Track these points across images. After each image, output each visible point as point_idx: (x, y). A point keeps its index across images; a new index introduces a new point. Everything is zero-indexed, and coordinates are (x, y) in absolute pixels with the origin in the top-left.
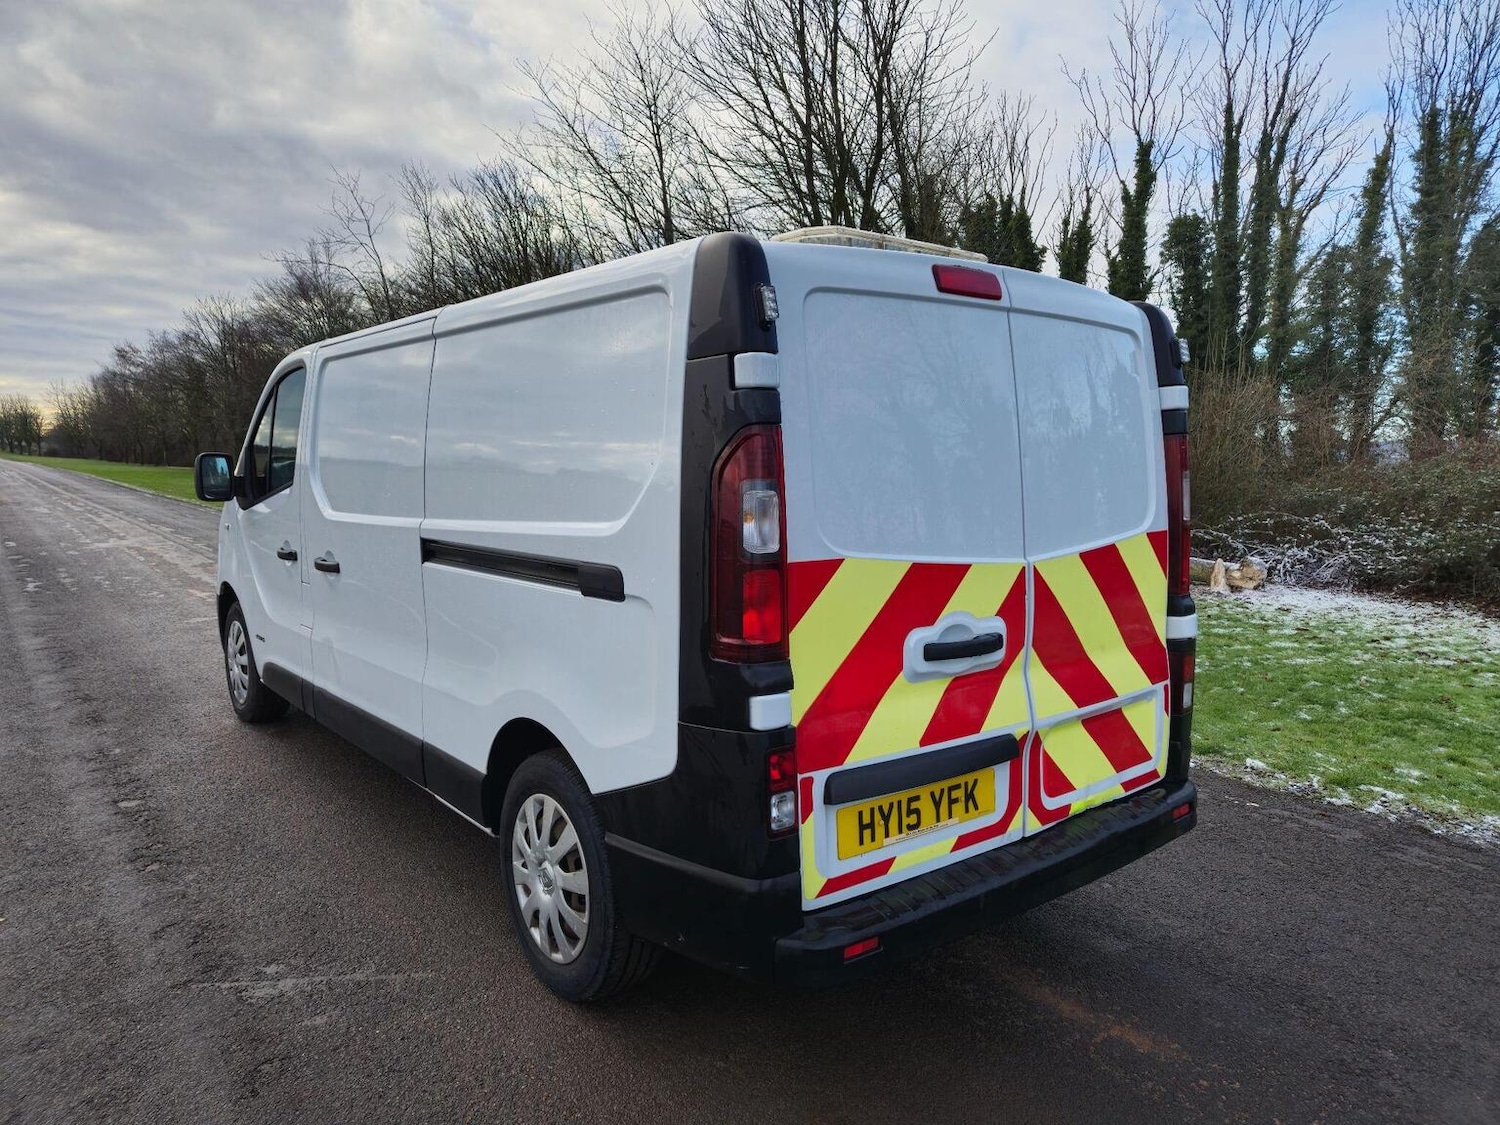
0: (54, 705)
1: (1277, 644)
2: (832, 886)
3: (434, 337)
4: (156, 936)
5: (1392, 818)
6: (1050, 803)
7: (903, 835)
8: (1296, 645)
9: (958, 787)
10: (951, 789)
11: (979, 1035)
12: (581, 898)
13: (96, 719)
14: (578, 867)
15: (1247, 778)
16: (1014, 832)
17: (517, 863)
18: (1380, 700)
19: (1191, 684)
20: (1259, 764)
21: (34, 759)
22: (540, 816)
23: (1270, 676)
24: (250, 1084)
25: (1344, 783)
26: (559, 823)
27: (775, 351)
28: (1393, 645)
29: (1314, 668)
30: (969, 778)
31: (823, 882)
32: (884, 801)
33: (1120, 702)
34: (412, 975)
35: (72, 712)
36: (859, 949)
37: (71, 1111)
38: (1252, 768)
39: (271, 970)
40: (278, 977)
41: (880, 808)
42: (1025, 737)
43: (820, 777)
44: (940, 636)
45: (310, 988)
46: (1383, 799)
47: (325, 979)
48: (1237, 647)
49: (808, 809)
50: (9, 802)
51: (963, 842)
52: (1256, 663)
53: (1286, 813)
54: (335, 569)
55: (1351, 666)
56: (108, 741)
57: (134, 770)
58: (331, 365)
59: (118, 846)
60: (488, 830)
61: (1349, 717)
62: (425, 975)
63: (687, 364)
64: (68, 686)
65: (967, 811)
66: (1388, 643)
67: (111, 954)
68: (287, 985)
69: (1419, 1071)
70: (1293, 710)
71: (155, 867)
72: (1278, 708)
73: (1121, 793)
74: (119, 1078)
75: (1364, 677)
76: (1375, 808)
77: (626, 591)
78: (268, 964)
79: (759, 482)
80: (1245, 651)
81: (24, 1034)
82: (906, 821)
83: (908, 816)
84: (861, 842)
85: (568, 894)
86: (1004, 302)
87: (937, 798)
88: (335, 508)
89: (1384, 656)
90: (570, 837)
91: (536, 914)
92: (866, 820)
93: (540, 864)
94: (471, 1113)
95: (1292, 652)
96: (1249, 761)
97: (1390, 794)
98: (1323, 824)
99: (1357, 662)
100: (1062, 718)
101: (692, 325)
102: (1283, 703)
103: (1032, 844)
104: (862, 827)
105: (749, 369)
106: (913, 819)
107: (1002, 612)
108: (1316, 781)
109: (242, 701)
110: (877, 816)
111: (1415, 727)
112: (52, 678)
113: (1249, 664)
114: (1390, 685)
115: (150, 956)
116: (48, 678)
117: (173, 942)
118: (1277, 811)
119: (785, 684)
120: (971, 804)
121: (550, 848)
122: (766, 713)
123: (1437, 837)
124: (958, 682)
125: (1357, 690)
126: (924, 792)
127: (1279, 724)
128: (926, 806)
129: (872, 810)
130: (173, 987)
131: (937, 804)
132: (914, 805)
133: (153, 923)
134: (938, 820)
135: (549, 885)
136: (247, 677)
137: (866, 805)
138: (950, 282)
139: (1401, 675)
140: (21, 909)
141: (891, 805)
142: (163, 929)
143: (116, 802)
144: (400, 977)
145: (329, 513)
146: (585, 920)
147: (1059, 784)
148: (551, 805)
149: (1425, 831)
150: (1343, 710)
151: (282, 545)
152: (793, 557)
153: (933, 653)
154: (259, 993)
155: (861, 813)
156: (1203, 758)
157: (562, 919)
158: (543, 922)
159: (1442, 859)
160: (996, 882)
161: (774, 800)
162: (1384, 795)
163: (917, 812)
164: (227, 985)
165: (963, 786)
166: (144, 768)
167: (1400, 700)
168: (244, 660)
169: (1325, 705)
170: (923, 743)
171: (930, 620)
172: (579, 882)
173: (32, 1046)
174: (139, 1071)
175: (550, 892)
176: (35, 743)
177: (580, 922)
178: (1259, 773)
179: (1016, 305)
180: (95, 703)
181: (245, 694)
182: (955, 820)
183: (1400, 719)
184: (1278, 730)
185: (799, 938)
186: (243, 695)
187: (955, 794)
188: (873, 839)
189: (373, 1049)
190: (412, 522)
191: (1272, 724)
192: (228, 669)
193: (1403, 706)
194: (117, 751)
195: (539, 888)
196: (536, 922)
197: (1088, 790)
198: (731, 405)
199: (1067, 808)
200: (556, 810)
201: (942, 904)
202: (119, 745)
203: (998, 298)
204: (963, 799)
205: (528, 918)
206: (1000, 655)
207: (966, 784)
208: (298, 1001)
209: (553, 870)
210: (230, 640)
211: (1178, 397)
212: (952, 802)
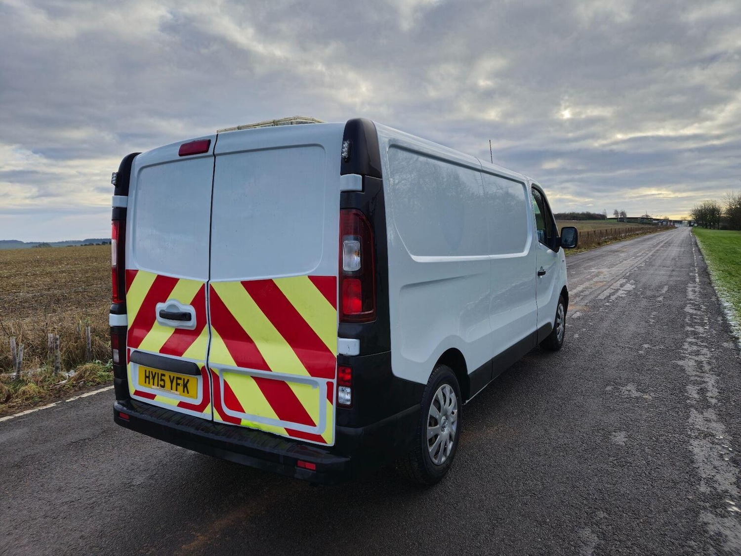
6: (228, 412)
7: (158, 388)
9: (180, 379)
10: (177, 378)
16: (207, 415)
30: (185, 377)
32: (153, 370)
41: (152, 372)
42: (204, 368)
43: (132, 350)
44: (167, 308)
49: (129, 360)
51: (182, 405)
65: (183, 392)
83: (161, 381)
86: (209, 153)
87: (172, 379)
92: (148, 375)
100: (228, 368)
104: (146, 377)
106: (162, 383)
107: (193, 303)
110: (151, 375)
120: (185, 389)
124: (177, 331)
126: (167, 374)
128: (167, 380)
129: (149, 372)
131: (172, 382)
132: (163, 378)
134: (171, 389)
137: (148, 369)
141: (155, 373)
152: (127, 268)
155: (146, 371)
163: (163, 380)
165: (182, 379)
171: (164, 301)
182: (178, 393)
187: (179, 381)
188: (148, 383)
197: (254, 418)
199: (239, 421)
203: (207, 151)
204: (181, 385)
206: (193, 324)
207: (184, 379)
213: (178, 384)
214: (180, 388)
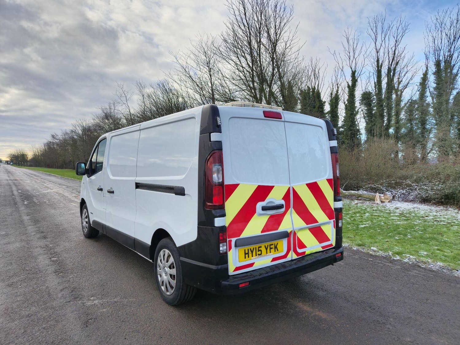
0: (33, 234)
1: (393, 218)
2: (237, 269)
3: (140, 130)
4: (61, 290)
5: (410, 263)
6: (300, 251)
7: (257, 257)
8: (399, 218)
9: (272, 245)
10: (270, 245)
11: (280, 314)
12: (174, 276)
13: (45, 237)
14: (174, 268)
15: (371, 253)
16: (289, 258)
17: (158, 269)
18: (421, 234)
19: (341, 220)
20: (375, 249)
21: (28, 248)
22: (164, 255)
23: (389, 227)
24: (86, 324)
25: (398, 254)
26: (169, 256)
27: (221, 133)
28: (428, 218)
29: (403, 225)
30: (275, 242)
31: (234, 268)
32: (252, 247)
33: (320, 224)
34: (130, 299)
35: (38, 236)
36: (243, 285)
37: (39, 330)
38: (373, 250)
39: (92, 298)
40: (94, 300)
41: (251, 249)
42: (291, 232)
43: (234, 240)
44: (266, 204)
45: (102, 302)
46: (409, 258)
47: (106, 300)
48: (380, 219)
49: (230, 248)
50: (21, 258)
51: (274, 260)
52: (385, 223)
53: (380, 262)
54: (113, 192)
55: (414, 224)
56: (48, 243)
57: (56, 250)
58: (113, 138)
59: (51, 269)
60: (151, 261)
61: (410, 238)
62: (133, 300)
63: (200, 136)
64: (37, 229)
65: (275, 251)
66: (427, 218)
67: (49, 294)
68: (96, 302)
69: (398, 323)
70: (394, 236)
71: (61, 274)
72: (389, 236)
73: (321, 249)
74: (52, 323)
75: (417, 227)
76: (406, 260)
77: (185, 193)
78: (91, 297)
79: (217, 164)
80: (383, 220)
81: (27, 313)
82: (258, 253)
83: (258, 252)
84: (245, 258)
85: (171, 275)
86: (283, 119)
87: (267, 247)
88: (113, 176)
89: (425, 221)
90: (172, 260)
91: (163, 282)
92: (247, 252)
93: (164, 268)
94: (143, 330)
95: (397, 220)
96: (372, 248)
97: (411, 257)
98: (390, 264)
99: (416, 223)
100: (302, 227)
101: (201, 126)
102: (391, 234)
103: (294, 262)
104: (245, 254)
105: (214, 137)
106: (260, 253)
107: (284, 199)
108: (390, 253)
109: (86, 232)
110: (250, 251)
111: (430, 241)
112: (33, 227)
113: (383, 224)
114: (425, 230)
115: (60, 295)
116: (31, 227)
117: (66, 292)
118: (377, 261)
119: (224, 215)
120: (276, 249)
121: (166, 263)
122: (218, 222)
123: (423, 268)
124: (272, 217)
125: (415, 231)
126: (263, 245)
127: (388, 240)
128: (263, 249)
129: (248, 250)
130: (66, 302)
131: (266, 249)
132: (260, 249)
133: (61, 287)
134: (267, 253)
135: (166, 273)
136: (87, 225)
137: (247, 248)
138: (268, 115)
139: (429, 227)
140: (25, 284)
141: (254, 248)
142: (63, 289)
143: (51, 258)
144: (126, 300)
145: (112, 177)
146: (175, 282)
147: (302, 246)
148: (167, 251)
149: (419, 266)
150: (409, 237)
151: (98, 187)
152: (226, 183)
153: (264, 209)
154: (88, 304)
155: (245, 250)
156: (359, 247)
157: (169, 283)
158: (164, 284)
159: (422, 273)
160: (283, 270)
161: (221, 245)
162: (409, 257)
163: (261, 251)
164: (80, 302)
165: (274, 244)
166: (58, 250)
167: (427, 234)
168: (87, 220)
169: (403, 235)
170: (262, 232)
171: (263, 200)
172: (174, 272)
173: (28, 316)
174: (57, 321)
175: (166, 276)
176: (28, 244)
177: (174, 283)
178: (375, 251)
179: (286, 120)
180: (44, 233)
181: (87, 230)
182: (272, 253)
183: (426, 239)
184: (388, 242)
185: (228, 281)
186: (86, 230)
187: (271, 247)
188: (249, 257)
189: (118, 316)
190: (133, 178)
191: (386, 240)
192: (82, 223)
193: (428, 236)
194: (51, 245)
195: (164, 275)
196: (163, 285)
197: (311, 248)
198: (210, 145)
199: (305, 252)
200: (168, 253)
201: (267, 275)
202: (51, 244)
203: (281, 119)
204: (274, 248)
205: (161, 283)
206: (283, 210)
207: (275, 244)
208: (99, 305)
209: (167, 269)
210: (83, 215)
211: (334, 143)
212: (271, 248)
214: (273, 250)
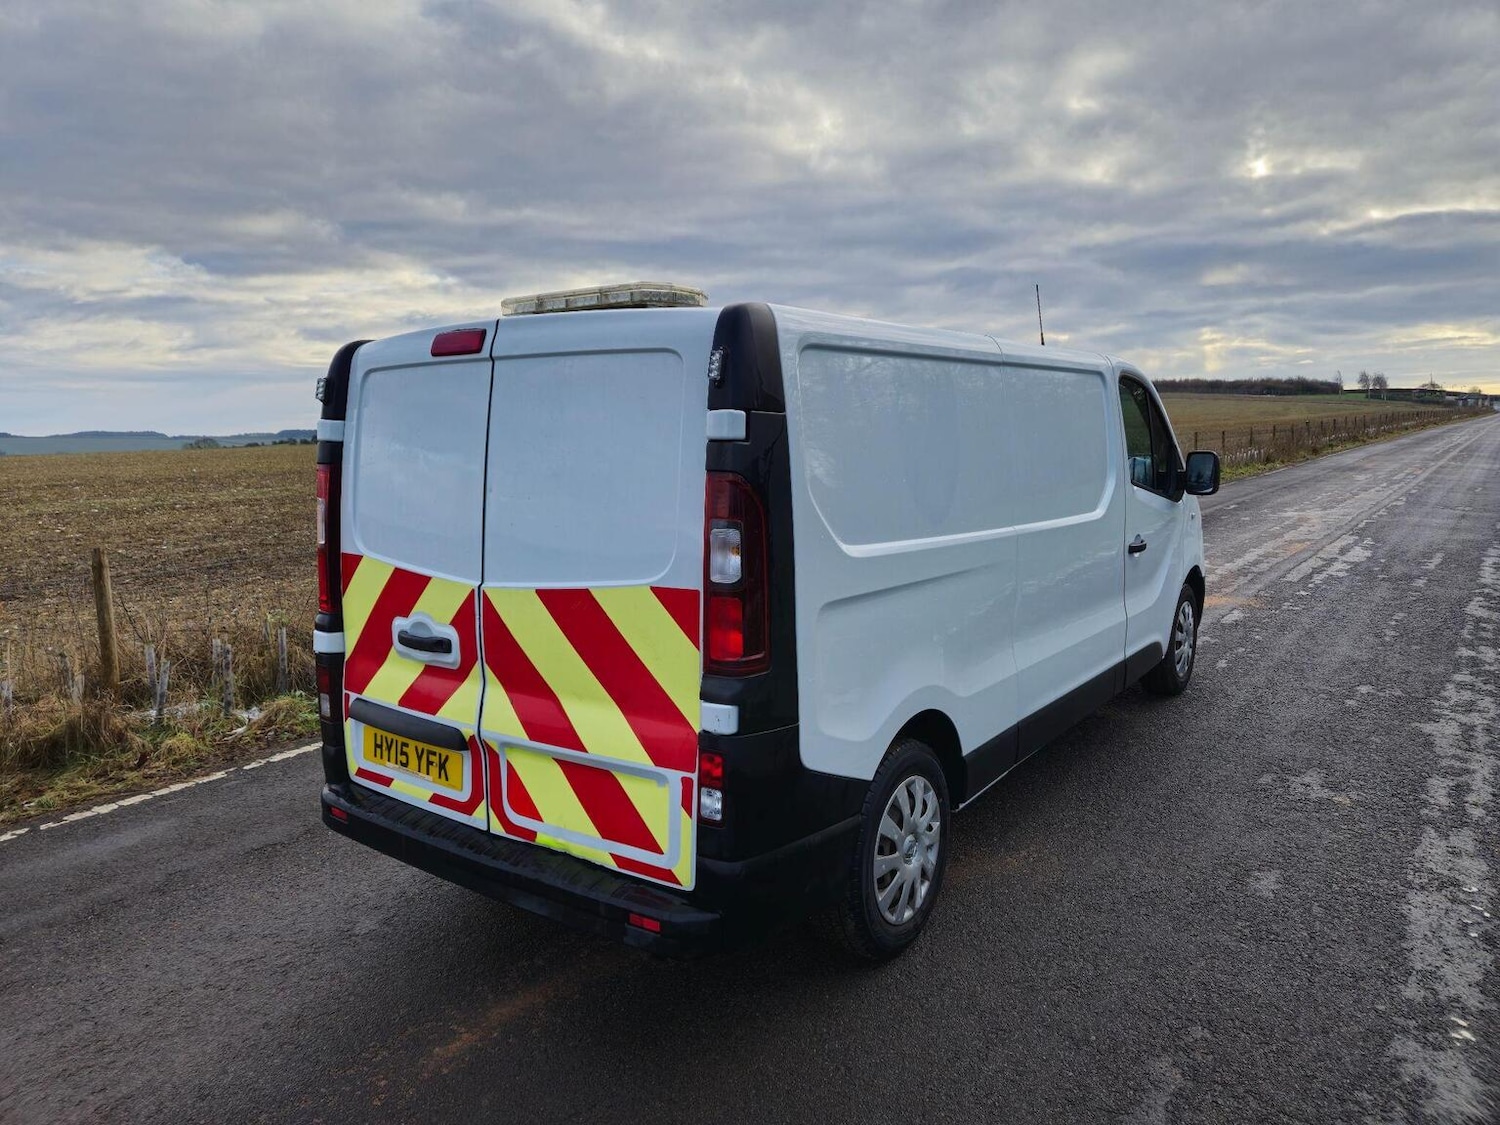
6: (514, 818)
7: (398, 767)
9: (434, 754)
16: (478, 818)
30: (441, 751)
31: (358, 767)
32: (387, 734)
36: (338, 813)
42: (474, 738)
43: (353, 697)
44: (411, 628)
49: (348, 712)
51: (437, 799)
65: (439, 776)
82: (399, 757)
83: (401, 755)
84: (375, 755)
87: (420, 753)
104: (377, 746)
106: (403, 759)
107: (455, 624)
110: (384, 743)
119: (339, 627)
120: (443, 772)
124: (429, 670)
126: (412, 744)
128: (411, 754)
129: (380, 736)
131: (420, 758)
132: (405, 749)
134: (419, 770)
141: (392, 740)
147: (526, 805)
155: (376, 735)
163: (405, 754)
165: (437, 755)
171: (405, 613)
187: (432, 758)
188: (381, 757)
203: (478, 351)
204: (436, 764)
206: (452, 659)
207: (440, 755)
213: (430, 763)
214: (434, 770)
